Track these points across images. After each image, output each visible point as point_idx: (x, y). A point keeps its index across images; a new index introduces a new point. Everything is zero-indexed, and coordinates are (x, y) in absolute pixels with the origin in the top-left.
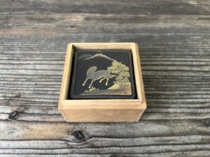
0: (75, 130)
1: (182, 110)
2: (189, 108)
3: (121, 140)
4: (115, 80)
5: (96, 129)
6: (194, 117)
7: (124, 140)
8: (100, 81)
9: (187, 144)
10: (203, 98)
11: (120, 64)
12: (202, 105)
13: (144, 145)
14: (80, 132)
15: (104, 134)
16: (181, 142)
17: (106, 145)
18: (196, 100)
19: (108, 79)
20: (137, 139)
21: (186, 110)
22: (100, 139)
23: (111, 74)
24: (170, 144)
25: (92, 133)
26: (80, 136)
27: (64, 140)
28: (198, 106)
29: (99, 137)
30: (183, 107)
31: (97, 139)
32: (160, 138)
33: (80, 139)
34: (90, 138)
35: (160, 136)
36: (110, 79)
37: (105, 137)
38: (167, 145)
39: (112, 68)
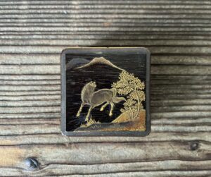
0: (28, 156)
1: (166, 128)
2: (176, 125)
3: (85, 166)
4: (123, 107)
5: (54, 155)
6: (179, 138)
7: (88, 166)
8: (102, 109)
9: (162, 170)
10: (199, 111)
11: (131, 77)
12: (194, 121)
13: (111, 172)
14: (34, 158)
15: (64, 160)
16: (155, 168)
17: (67, 173)
18: (188, 114)
19: (112, 105)
20: (103, 165)
21: (171, 128)
22: (60, 166)
23: (118, 95)
24: (142, 171)
25: (49, 159)
26: (35, 163)
27: (17, 168)
28: (189, 121)
29: (58, 163)
30: (168, 124)
31: (55, 166)
32: (131, 164)
33: (35, 167)
34: (48, 165)
35: (132, 162)
36: (116, 104)
37: (65, 163)
38: (138, 171)
39: (118, 84)
